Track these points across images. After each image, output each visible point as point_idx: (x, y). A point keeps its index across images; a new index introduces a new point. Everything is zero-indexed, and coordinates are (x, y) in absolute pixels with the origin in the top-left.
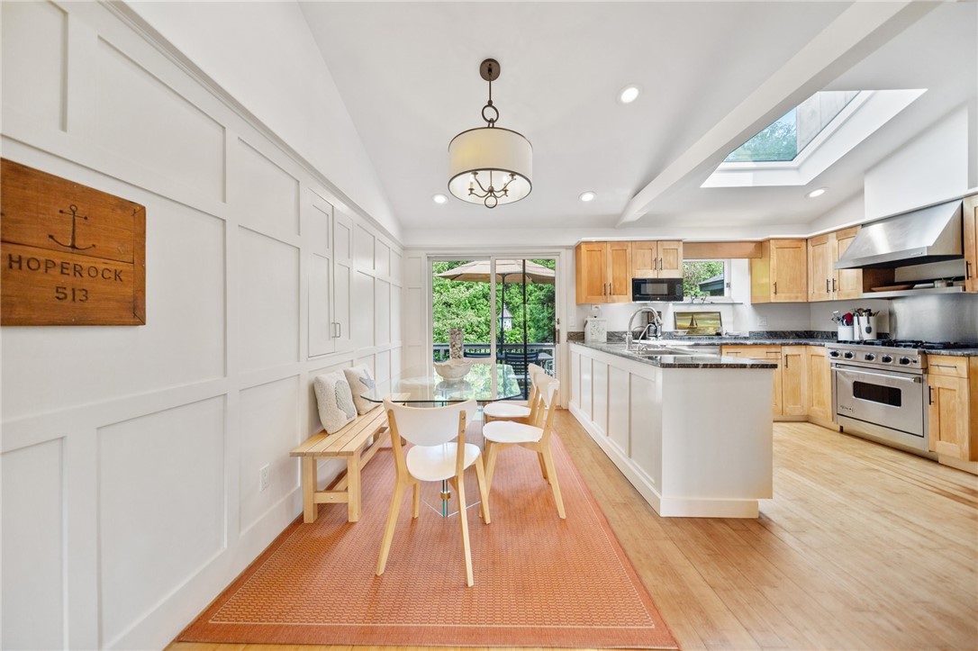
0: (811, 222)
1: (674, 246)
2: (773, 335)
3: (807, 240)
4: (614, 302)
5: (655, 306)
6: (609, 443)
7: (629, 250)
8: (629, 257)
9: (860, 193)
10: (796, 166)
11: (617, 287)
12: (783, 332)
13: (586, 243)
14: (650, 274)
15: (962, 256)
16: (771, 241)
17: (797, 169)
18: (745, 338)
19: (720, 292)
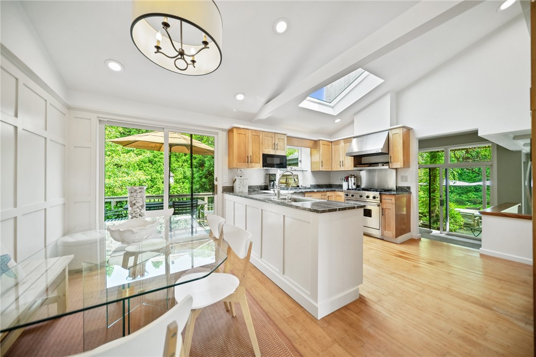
0: (331, 134)
1: (283, 137)
2: (318, 186)
3: (332, 142)
4: (252, 167)
5: (273, 171)
6: (263, 264)
7: (261, 136)
8: (261, 140)
9: (353, 122)
10: (332, 105)
11: (254, 158)
12: (322, 185)
13: (237, 128)
14: (272, 152)
15: (388, 154)
16: (321, 141)
17: (333, 107)
18: (309, 188)
19: (296, 164)
